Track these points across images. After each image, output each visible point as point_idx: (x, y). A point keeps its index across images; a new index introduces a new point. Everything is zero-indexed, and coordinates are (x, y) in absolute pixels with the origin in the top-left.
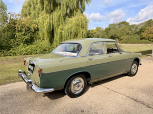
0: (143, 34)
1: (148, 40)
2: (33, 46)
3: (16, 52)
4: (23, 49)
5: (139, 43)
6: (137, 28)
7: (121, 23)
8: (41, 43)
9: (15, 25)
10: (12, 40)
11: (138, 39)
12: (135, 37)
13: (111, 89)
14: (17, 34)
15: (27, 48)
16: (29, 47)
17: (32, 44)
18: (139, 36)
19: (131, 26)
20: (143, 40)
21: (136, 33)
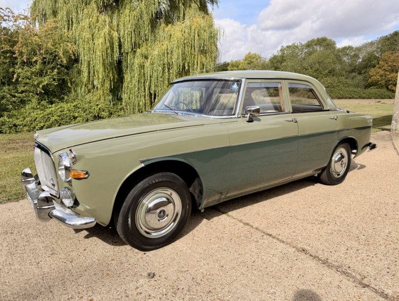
0: (372, 71)
1: (385, 90)
2: (65, 106)
3: (18, 122)
4: (38, 114)
5: (360, 98)
6: (356, 56)
7: (312, 41)
8: (88, 97)
9: (12, 46)
10: (6, 88)
11: (357, 86)
12: (349, 81)
13: (256, 225)
14: (20, 72)
15: (48, 111)
16: (53, 108)
17: (62, 99)
18: (360, 77)
19: (339, 50)
20: (373, 90)
21: (353, 71)
